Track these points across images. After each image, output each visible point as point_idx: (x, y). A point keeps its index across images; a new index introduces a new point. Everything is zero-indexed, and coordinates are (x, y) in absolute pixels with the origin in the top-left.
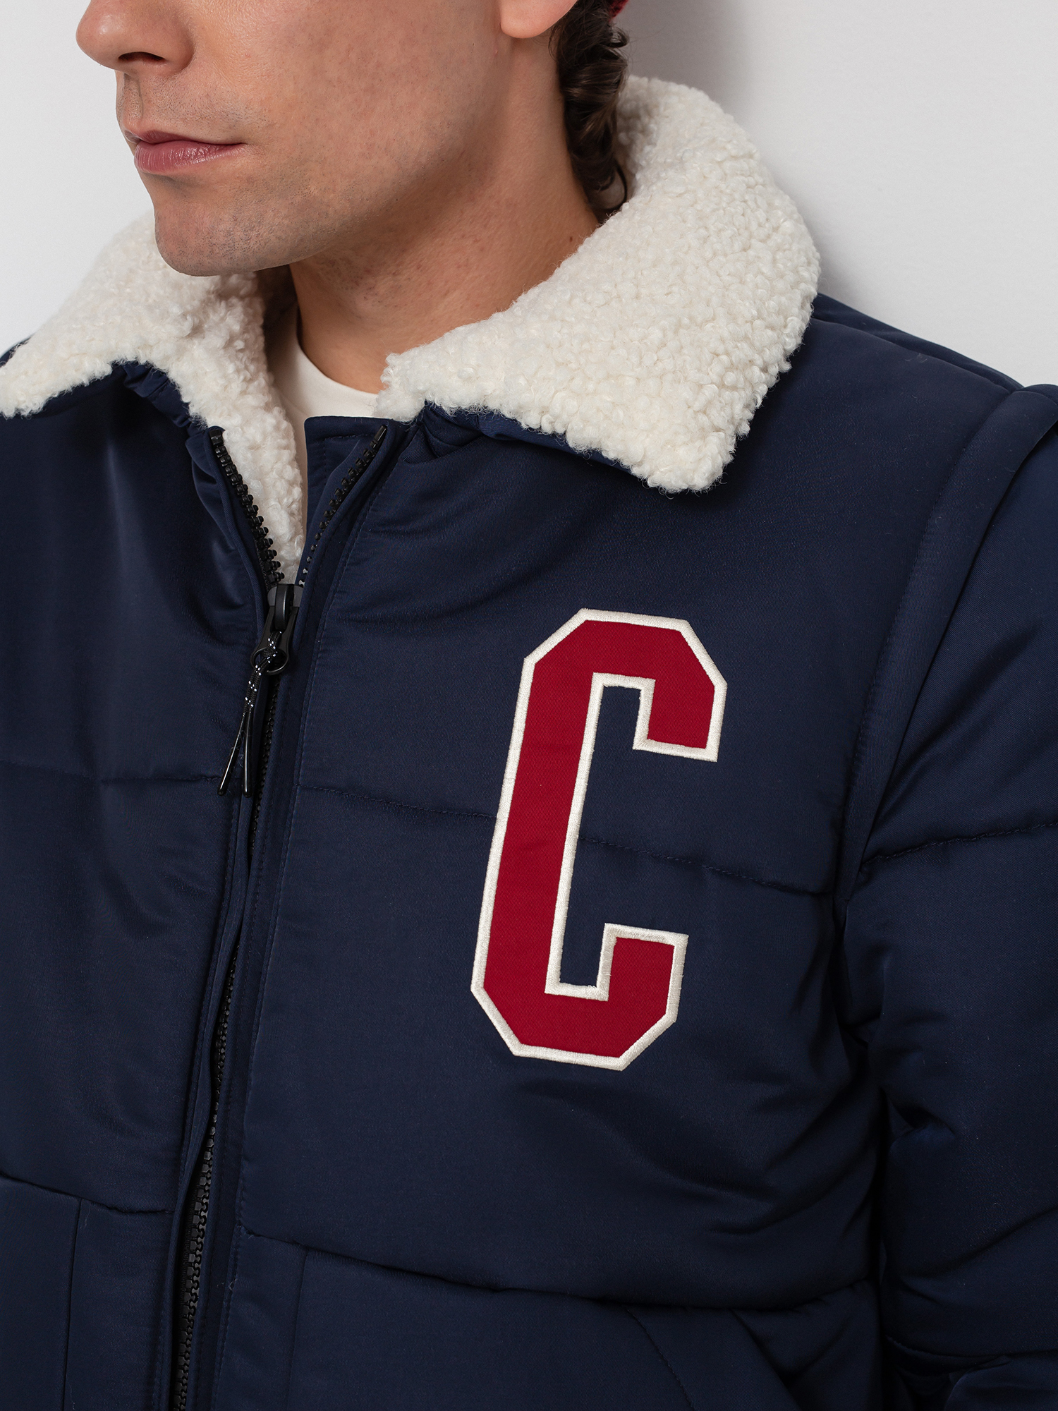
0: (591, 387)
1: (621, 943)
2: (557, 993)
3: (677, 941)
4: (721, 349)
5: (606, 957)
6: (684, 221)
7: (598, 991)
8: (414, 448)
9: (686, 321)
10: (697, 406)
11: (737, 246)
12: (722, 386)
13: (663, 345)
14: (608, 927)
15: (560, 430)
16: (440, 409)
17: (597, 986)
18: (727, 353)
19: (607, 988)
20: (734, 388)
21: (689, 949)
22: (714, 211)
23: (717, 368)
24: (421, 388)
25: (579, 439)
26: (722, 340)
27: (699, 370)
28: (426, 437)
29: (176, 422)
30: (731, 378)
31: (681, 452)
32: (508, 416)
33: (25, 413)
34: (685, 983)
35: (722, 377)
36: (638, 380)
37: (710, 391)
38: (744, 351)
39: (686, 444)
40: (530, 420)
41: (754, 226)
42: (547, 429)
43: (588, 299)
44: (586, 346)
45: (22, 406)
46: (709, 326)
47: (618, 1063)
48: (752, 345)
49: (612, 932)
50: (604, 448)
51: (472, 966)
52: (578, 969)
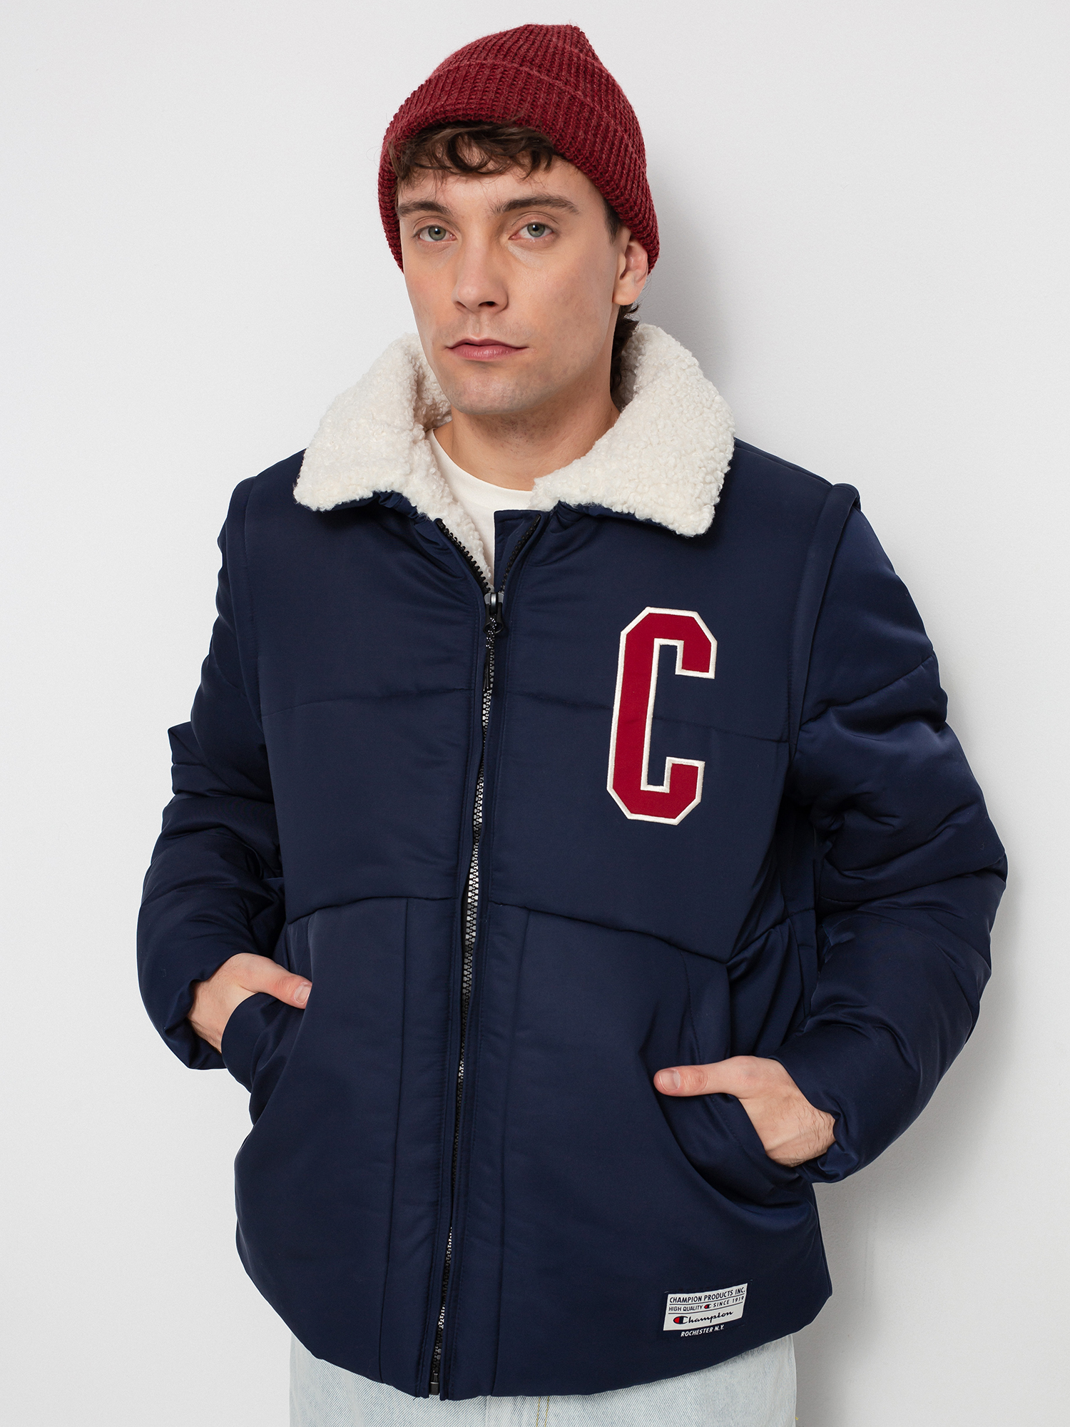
0: (646, 489)
1: (675, 766)
2: (646, 789)
3: (700, 764)
4: (702, 465)
5: (668, 772)
6: (672, 403)
7: (665, 788)
8: (553, 524)
9: (683, 452)
10: (696, 495)
11: (697, 414)
12: (705, 483)
13: (675, 466)
14: (668, 758)
15: (632, 512)
16: (568, 505)
17: (665, 784)
18: (705, 467)
19: (669, 787)
20: (711, 483)
21: (705, 768)
22: (685, 396)
23: (702, 475)
24: (558, 496)
25: (640, 515)
26: (701, 460)
27: (693, 476)
28: (558, 518)
29: (410, 516)
30: (709, 478)
31: (691, 517)
32: (605, 507)
33: (322, 510)
34: (704, 784)
35: (704, 478)
36: (667, 484)
37: (700, 486)
38: (712, 465)
39: (692, 513)
40: (617, 508)
41: (704, 401)
42: (626, 511)
43: (637, 445)
44: (640, 470)
45: (320, 507)
46: (693, 454)
47: (674, 821)
48: (715, 461)
49: (670, 761)
50: (654, 517)
51: (607, 778)
52: (656, 778)
